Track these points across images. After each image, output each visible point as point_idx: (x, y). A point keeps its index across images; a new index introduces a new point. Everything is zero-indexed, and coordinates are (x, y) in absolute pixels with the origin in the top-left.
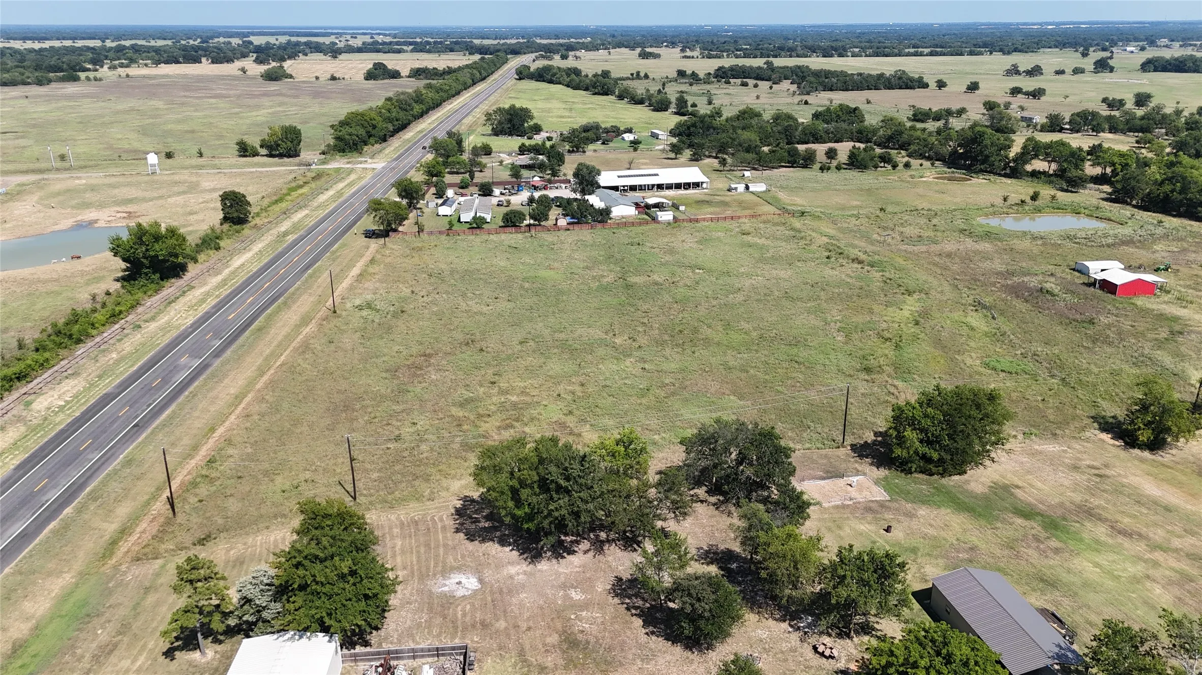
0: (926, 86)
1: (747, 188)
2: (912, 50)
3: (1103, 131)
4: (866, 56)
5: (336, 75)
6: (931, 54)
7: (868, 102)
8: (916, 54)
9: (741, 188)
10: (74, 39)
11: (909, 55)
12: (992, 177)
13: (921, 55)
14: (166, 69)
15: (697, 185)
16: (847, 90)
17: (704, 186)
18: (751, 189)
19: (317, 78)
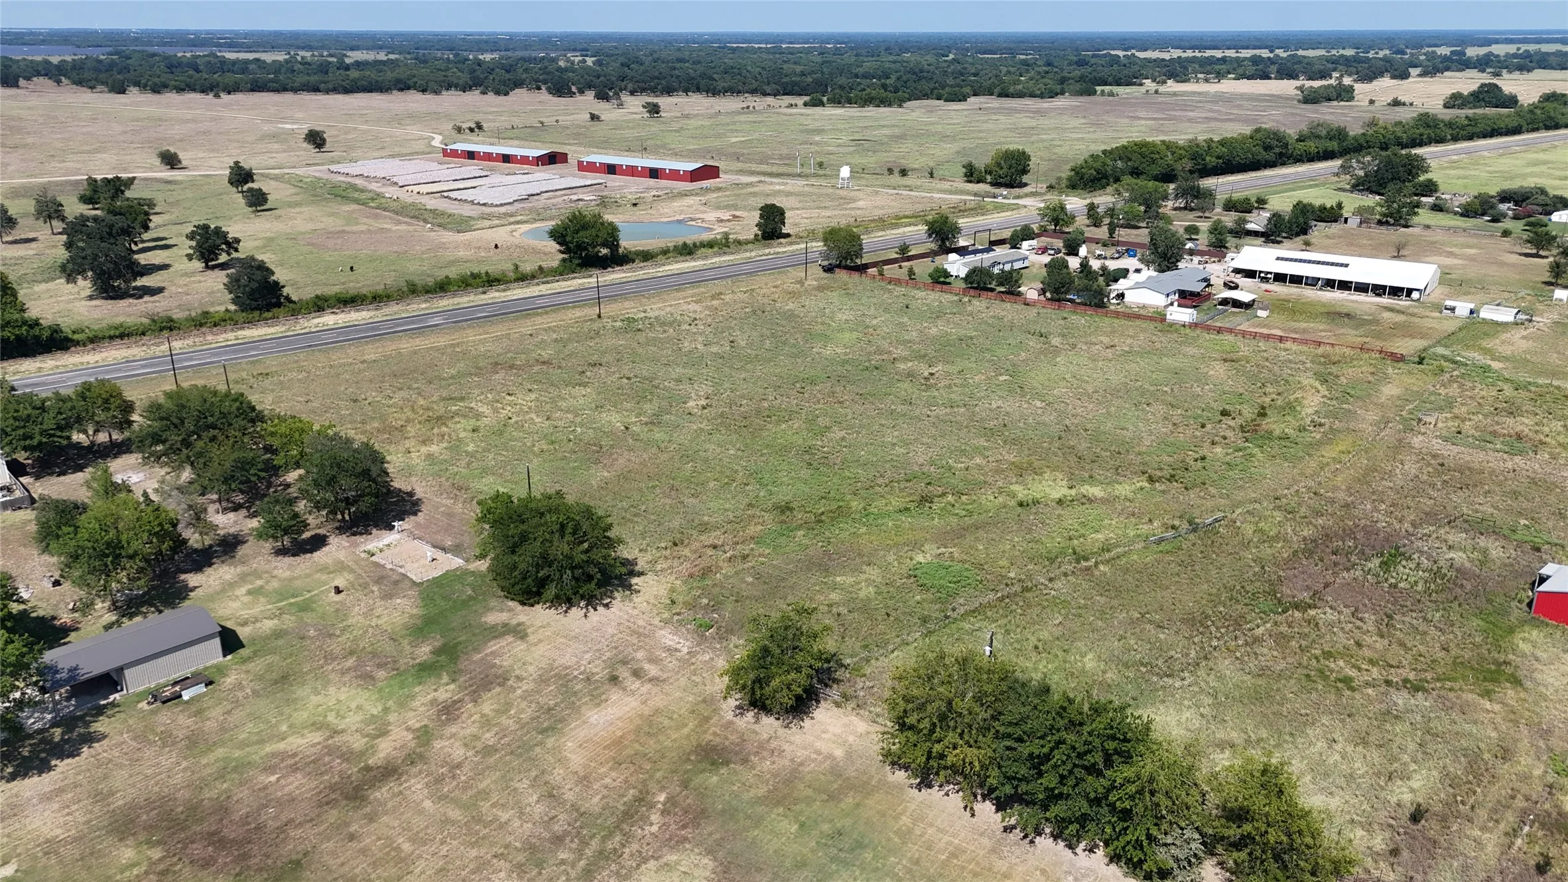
1: (1474, 310)
5: (1402, 98)
9: (1463, 308)
10: (1237, 48)
14: (1229, 86)
17: (1416, 295)
18: (1483, 315)
19: (1372, 102)
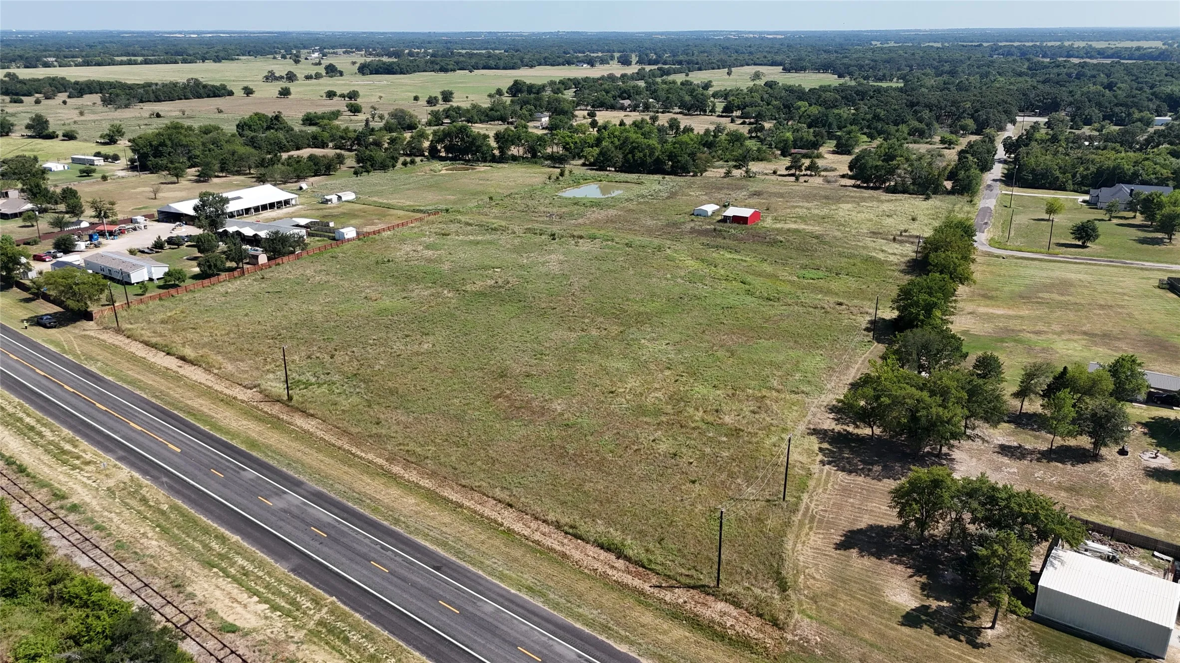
0: (231, 93)
1: (340, 198)
2: (125, 58)
3: (476, 123)
4: (76, 65)
6: (146, 62)
7: (220, 111)
8: (129, 63)
9: (334, 198)
11: (121, 63)
12: (494, 165)
13: (136, 63)
15: (287, 202)
16: (159, 101)
17: (293, 202)
18: (344, 199)
